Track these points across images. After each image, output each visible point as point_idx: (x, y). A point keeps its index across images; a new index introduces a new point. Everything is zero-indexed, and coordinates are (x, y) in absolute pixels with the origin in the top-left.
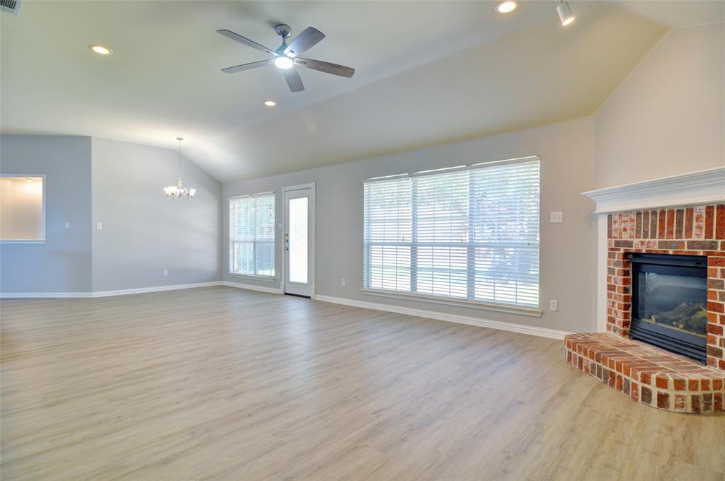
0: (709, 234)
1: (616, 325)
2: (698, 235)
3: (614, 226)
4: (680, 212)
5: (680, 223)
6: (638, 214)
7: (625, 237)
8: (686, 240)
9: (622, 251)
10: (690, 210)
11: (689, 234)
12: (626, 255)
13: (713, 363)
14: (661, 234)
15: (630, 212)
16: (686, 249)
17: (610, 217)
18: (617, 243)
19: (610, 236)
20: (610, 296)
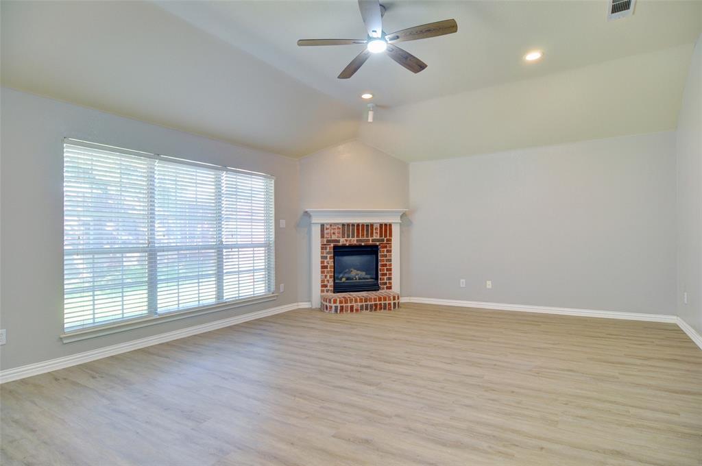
0: (381, 236)
1: (328, 288)
2: (376, 236)
3: (326, 231)
4: (367, 226)
5: (367, 231)
6: (343, 225)
7: (334, 237)
8: (370, 239)
9: (332, 245)
10: (372, 225)
11: (372, 236)
12: (335, 247)
13: (383, 289)
14: (358, 236)
15: (338, 224)
16: (371, 242)
17: (322, 225)
18: (328, 241)
19: (322, 236)
20: (322, 272)
